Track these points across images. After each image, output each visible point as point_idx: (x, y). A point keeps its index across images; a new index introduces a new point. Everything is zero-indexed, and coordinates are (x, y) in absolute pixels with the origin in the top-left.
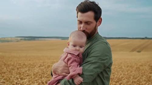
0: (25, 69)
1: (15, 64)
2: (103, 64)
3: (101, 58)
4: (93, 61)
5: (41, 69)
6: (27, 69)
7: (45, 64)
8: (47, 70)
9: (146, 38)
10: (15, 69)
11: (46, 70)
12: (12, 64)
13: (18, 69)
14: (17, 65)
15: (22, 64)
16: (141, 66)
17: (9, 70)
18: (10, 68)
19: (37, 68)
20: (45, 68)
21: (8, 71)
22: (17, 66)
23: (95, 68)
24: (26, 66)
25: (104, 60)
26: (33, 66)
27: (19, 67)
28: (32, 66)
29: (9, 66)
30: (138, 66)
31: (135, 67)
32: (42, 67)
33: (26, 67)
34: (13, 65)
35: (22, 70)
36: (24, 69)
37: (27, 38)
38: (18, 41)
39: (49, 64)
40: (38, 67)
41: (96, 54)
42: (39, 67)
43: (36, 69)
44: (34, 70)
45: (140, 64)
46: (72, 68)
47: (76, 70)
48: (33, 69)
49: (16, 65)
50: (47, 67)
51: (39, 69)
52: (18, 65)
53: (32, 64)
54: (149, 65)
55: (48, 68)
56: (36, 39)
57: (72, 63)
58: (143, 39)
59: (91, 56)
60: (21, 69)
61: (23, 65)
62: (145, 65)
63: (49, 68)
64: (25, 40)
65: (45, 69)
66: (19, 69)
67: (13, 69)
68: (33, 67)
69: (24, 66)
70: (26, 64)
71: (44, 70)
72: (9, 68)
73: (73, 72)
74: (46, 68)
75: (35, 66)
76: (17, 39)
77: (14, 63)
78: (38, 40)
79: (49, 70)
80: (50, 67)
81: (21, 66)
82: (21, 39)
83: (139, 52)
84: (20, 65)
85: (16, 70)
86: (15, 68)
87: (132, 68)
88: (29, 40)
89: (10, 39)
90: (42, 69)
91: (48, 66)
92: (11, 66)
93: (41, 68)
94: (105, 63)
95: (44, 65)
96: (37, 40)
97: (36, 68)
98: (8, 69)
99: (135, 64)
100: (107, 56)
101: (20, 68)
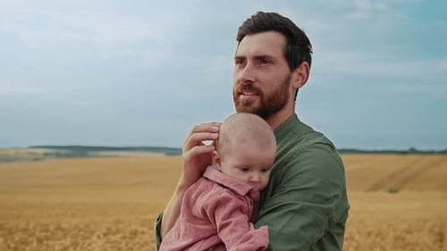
0: (63, 241)
1: (31, 226)
2: (327, 212)
3: (320, 193)
4: (296, 204)
5: (111, 243)
6: (68, 242)
7: (121, 226)
8: (130, 245)
9: (413, 151)
10: (32, 242)
11: (127, 244)
12: (22, 225)
13: (40, 241)
14: (38, 228)
15: (52, 228)
16: (409, 232)
17: (12, 245)
18: (17, 238)
19: (99, 237)
20: (124, 238)
21: (9, 247)
22: (38, 234)
23: (304, 228)
24: (65, 232)
25: (328, 200)
26: (86, 232)
27: (43, 235)
28: (82, 233)
29: (11, 232)
30: (398, 233)
31: (392, 235)
32: (115, 234)
33: (65, 236)
34: (25, 230)
35: (53, 247)
36: (59, 242)
37: (63, 151)
38: (36, 160)
39: (134, 227)
40: (102, 236)
41: (304, 183)
42: (105, 235)
43: (96, 243)
44: (89, 245)
45: (404, 227)
46: (232, 231)
47: (251, 237)
48: (88, 241)
49: (34, 229)
50: (128, 235)
51: (107, 242)
52: (41, 231)
53: (82, 226)
54: (431, 231)
55: (131, 238)
56: (91, 153)
57: (230, 214)
58: (404, 153)
59: (289, 189)
60: (51, 243)
61: (57, 229)
62: (420, 231)
63: (137, 240)
64: (58, 155)
65: (124, 243)
66: (45, 242)
67: (25, 243)
68: (87, 235)
69: (59, 232)
70: (64, 225)
71: (120, 243)
72: (13, 239)
73: (242, 242)
74: (128, 240)
75: (93, 232)
76: (35, 154)
77: (28, 224)
78: (97, 156)
79: (134, 245)
80: (140, 236)
81: (49, 234)
82: (46, 154)
83: (393, 191)
84: (47, 231)
85: (35, 244)
86: (31, 239)
87: (383, 239)
88: (68, 156)
89: (12, 153)
90: (115, 241)
91: (131, 233)
92: (19, 234)
93: (112, 238)
94: (330, 209)
95: (118, 231)
96: (93, 156)
97: (94, 238)
98: (9, 242)
99: (389, 225)
100: (336, 186)
101: (47, 238)
